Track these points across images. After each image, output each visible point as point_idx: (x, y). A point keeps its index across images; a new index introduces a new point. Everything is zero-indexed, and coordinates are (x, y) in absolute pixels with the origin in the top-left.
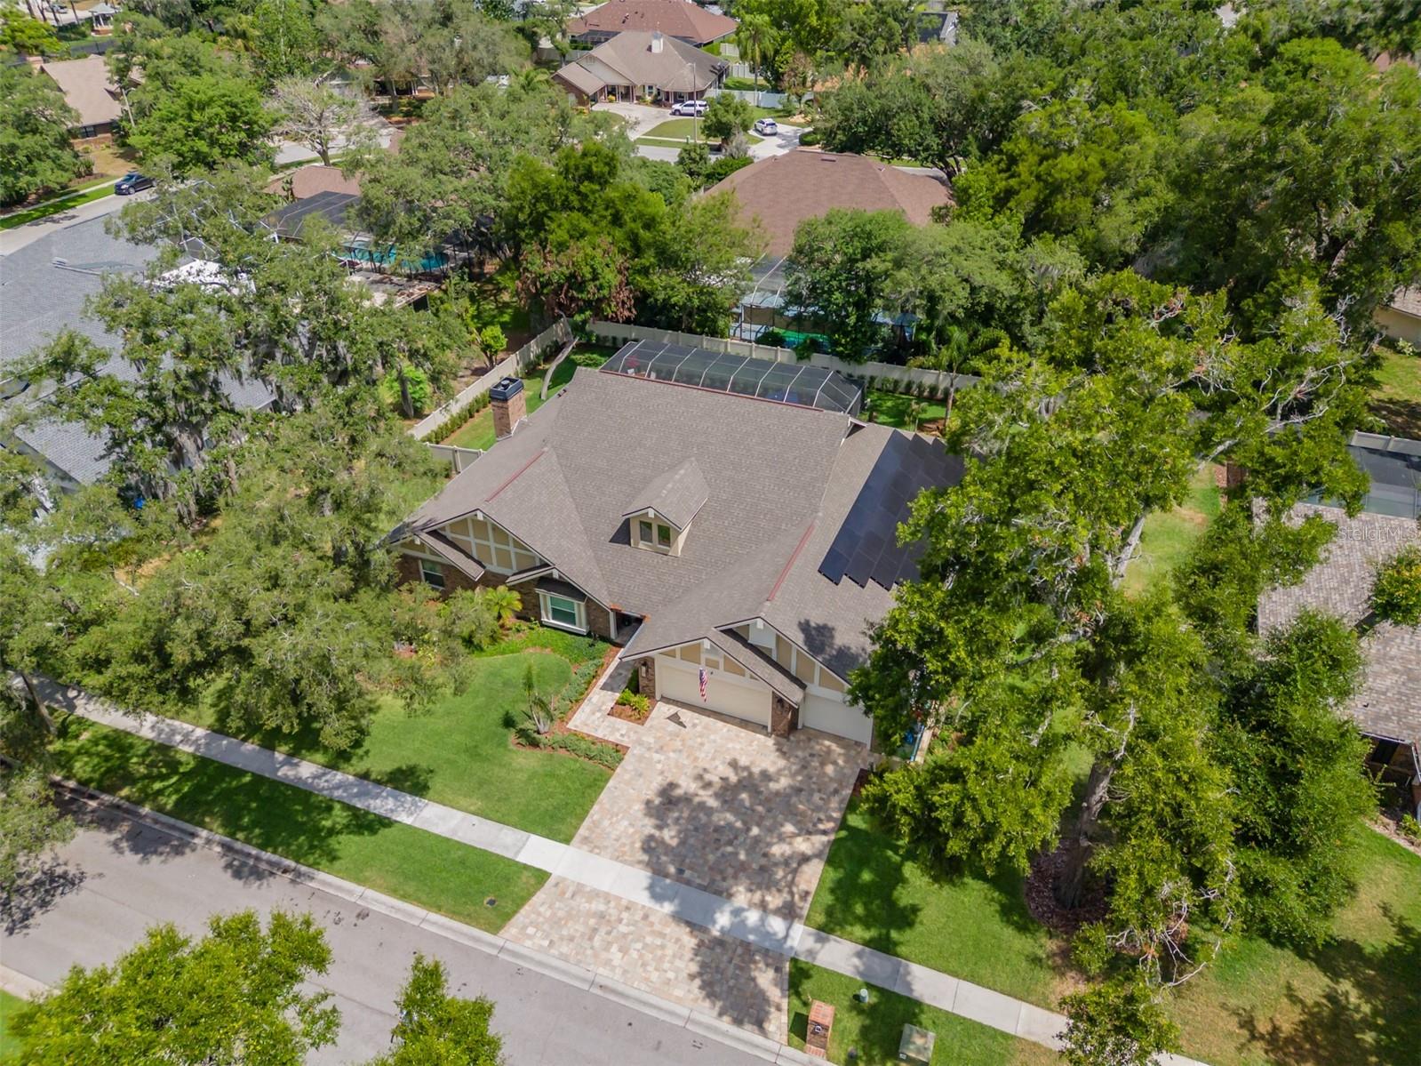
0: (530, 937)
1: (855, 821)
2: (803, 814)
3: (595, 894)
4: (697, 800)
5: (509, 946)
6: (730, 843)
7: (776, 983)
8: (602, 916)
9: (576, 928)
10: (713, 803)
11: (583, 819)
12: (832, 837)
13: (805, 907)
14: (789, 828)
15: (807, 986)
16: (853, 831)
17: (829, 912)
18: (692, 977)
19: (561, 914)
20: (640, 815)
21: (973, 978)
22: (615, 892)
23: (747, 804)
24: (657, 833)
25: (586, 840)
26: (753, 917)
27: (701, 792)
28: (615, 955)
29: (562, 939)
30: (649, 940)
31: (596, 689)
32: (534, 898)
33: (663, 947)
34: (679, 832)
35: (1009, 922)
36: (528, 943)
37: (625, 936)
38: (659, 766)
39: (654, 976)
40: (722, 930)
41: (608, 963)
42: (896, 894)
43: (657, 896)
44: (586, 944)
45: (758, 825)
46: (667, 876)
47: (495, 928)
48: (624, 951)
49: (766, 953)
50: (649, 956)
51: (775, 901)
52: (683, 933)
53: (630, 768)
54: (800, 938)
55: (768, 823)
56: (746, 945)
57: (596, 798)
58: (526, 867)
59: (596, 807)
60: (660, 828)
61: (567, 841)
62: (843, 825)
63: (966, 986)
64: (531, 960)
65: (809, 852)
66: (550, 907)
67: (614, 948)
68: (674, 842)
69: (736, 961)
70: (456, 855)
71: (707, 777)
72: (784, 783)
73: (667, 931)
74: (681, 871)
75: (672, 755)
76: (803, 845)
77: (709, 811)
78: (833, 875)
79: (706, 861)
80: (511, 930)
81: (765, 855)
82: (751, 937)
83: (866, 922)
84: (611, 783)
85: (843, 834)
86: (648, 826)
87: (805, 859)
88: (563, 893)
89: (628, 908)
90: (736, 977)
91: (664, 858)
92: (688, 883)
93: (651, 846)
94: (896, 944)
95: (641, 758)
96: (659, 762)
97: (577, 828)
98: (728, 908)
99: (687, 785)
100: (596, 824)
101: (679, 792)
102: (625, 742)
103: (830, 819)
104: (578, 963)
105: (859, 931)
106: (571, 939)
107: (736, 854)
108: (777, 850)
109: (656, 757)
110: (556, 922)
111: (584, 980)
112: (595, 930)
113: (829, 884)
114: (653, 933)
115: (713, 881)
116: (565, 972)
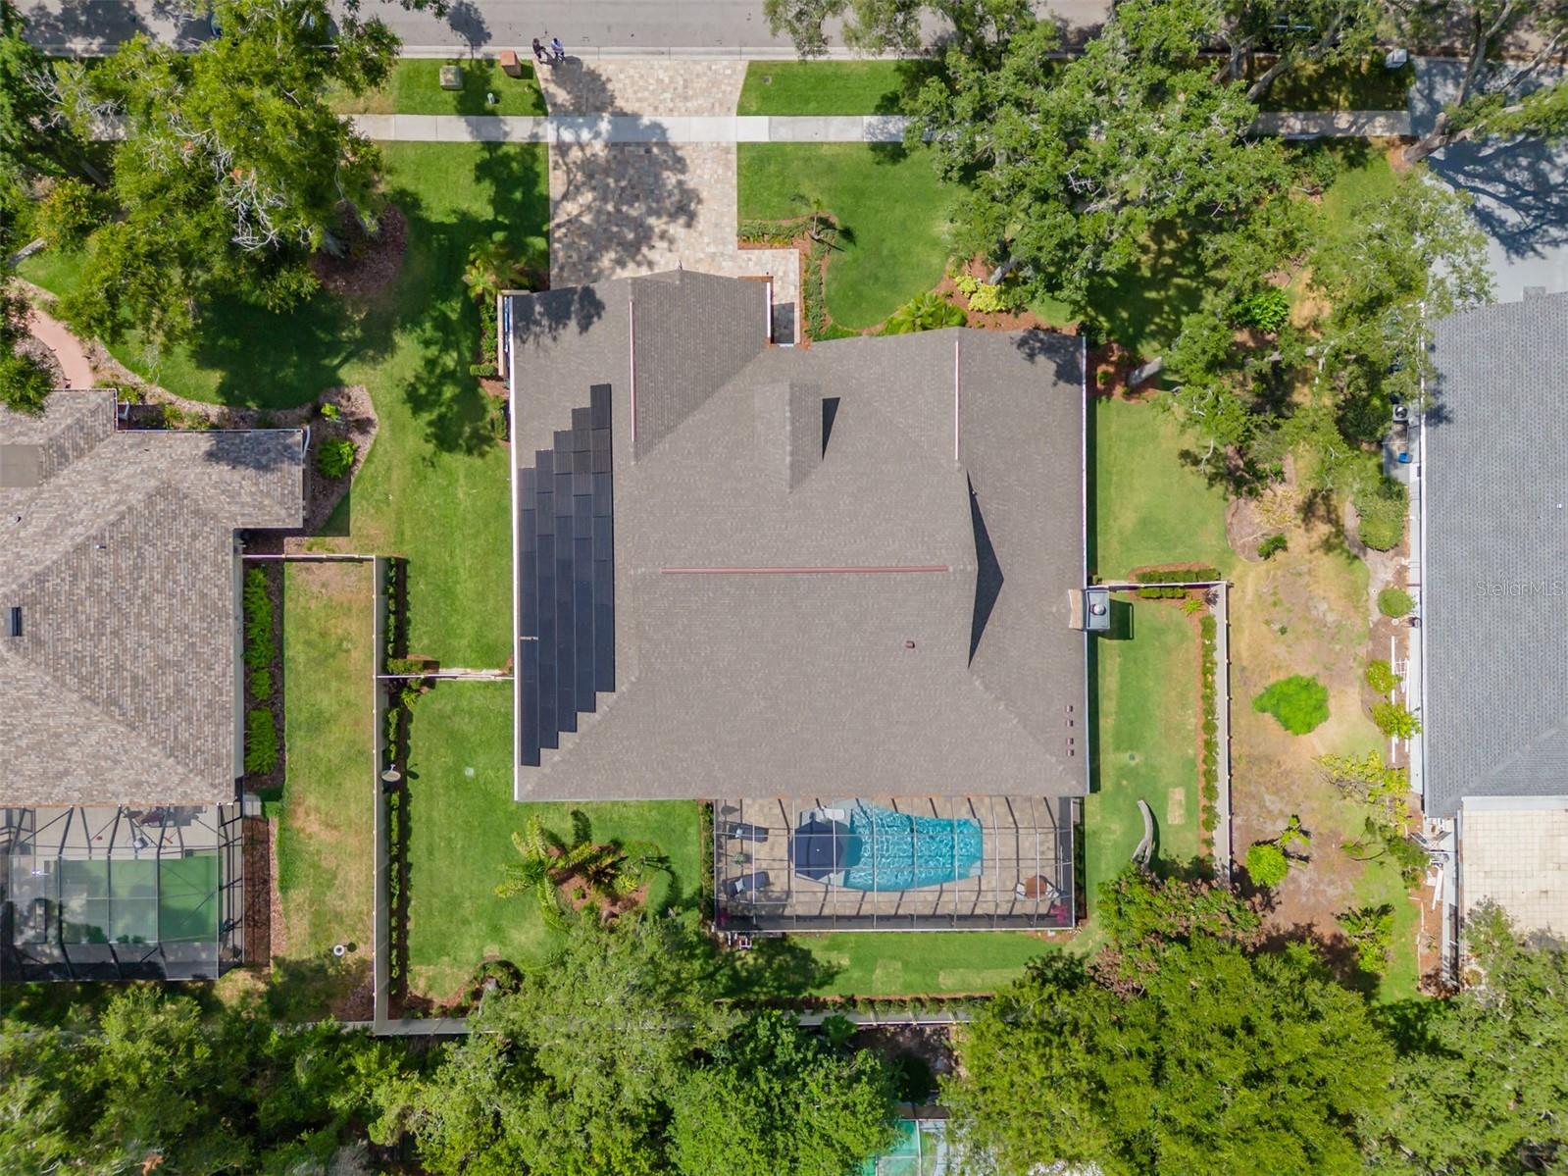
0: (727, 67)
1: (539, 243)
2: (580, 236)
3: (698, 112)
4: (665, 219)
5: (737, 57)
6: (623, 189)
7: (554, 96)
8: (686, 99)
9: (699, 84)
10: (652, 221)
11: (739, 167)
12: (552, 224)
13: (552, 156)
14: (586, 219)
15: (532, 98)
16: (539, 233)
17: (535, 157)
18: (609, 80)
19: (714, 90)
20: (700, 188)
21: (428, 144)
22: (685, 119)
23: (626, 230)
24: (681, 177)
25: (727, 151)
26: (585, 135)
27: (663, 227)
28: (662, 74)
29: (705, 74)
30: (647, 94)
31: (797, 301)
32: (739, 94)
33: (635, 93)
34: (664, 185)
35: (411, 195)
36: (725, 63)
37: (664, 91)
38: (706, 240)
39: (632, 72)
40: (602, 118)
41: (666, 69)
42: (494, 188)
43: (656, 127)
44: (686, 76)
45: (609, 213)
46: (656, 144)
47: (752, 63)
48: (660, 81)
49: (567, 114)
50: (641, 83)
51: (575, 154)
52: (628, 108)
53: (728, 230)
54: (549, 132)
55: (603, 218)
56: (582, 114)
57: (739, 191)
58: (757, 114)
59: (735, 182)
60: (680, 183)
61: (740, 146)
62: (547, 235)
63: (431, 138)
64: (717, 53)
65: (565, 203)
66: (724, 92)
67: (667, 80)
68: (666, 174)
69: (584, 101)
70: (813, 105)
71: (665, 245)
72: (607, 260)
73: (637, 105)
74: (648, 151)
75: (702, 256)
76: (570, 208)
77: (651, 212)
78: (541, 189)
79: (633, 166)
80: (742, 67)
81: (594, 189)
82: (581, 120)
83: (507, 157)
84: (735, 208)
85: (545, 228)
86: (691, 181)
87: (565, 197)
88: (721, 105)
89: (671, 110)
90: (579, 90)
91: (664, 157)
92: (638, 144)
93: (680, 164)
94: (483, 149)
95: (724, 243)
96: (708, 244)
97: (739, 159)
98: (605, 135)
99: (676, 229)
100: (727, 167)
101: (682, 220)
102: (744, 254)
103: (559, 240)
104: (685, 62)
105: (512, 150)
106: (698, 76)
107: (617, 181)
108: (587, 197)
109: (712, 249)
110: (715, 83)
111: (676, 53)
112: (685, 87)
113: (542, 180)
114: (646, 99)
115: (622, 151)
116: (691, 54)
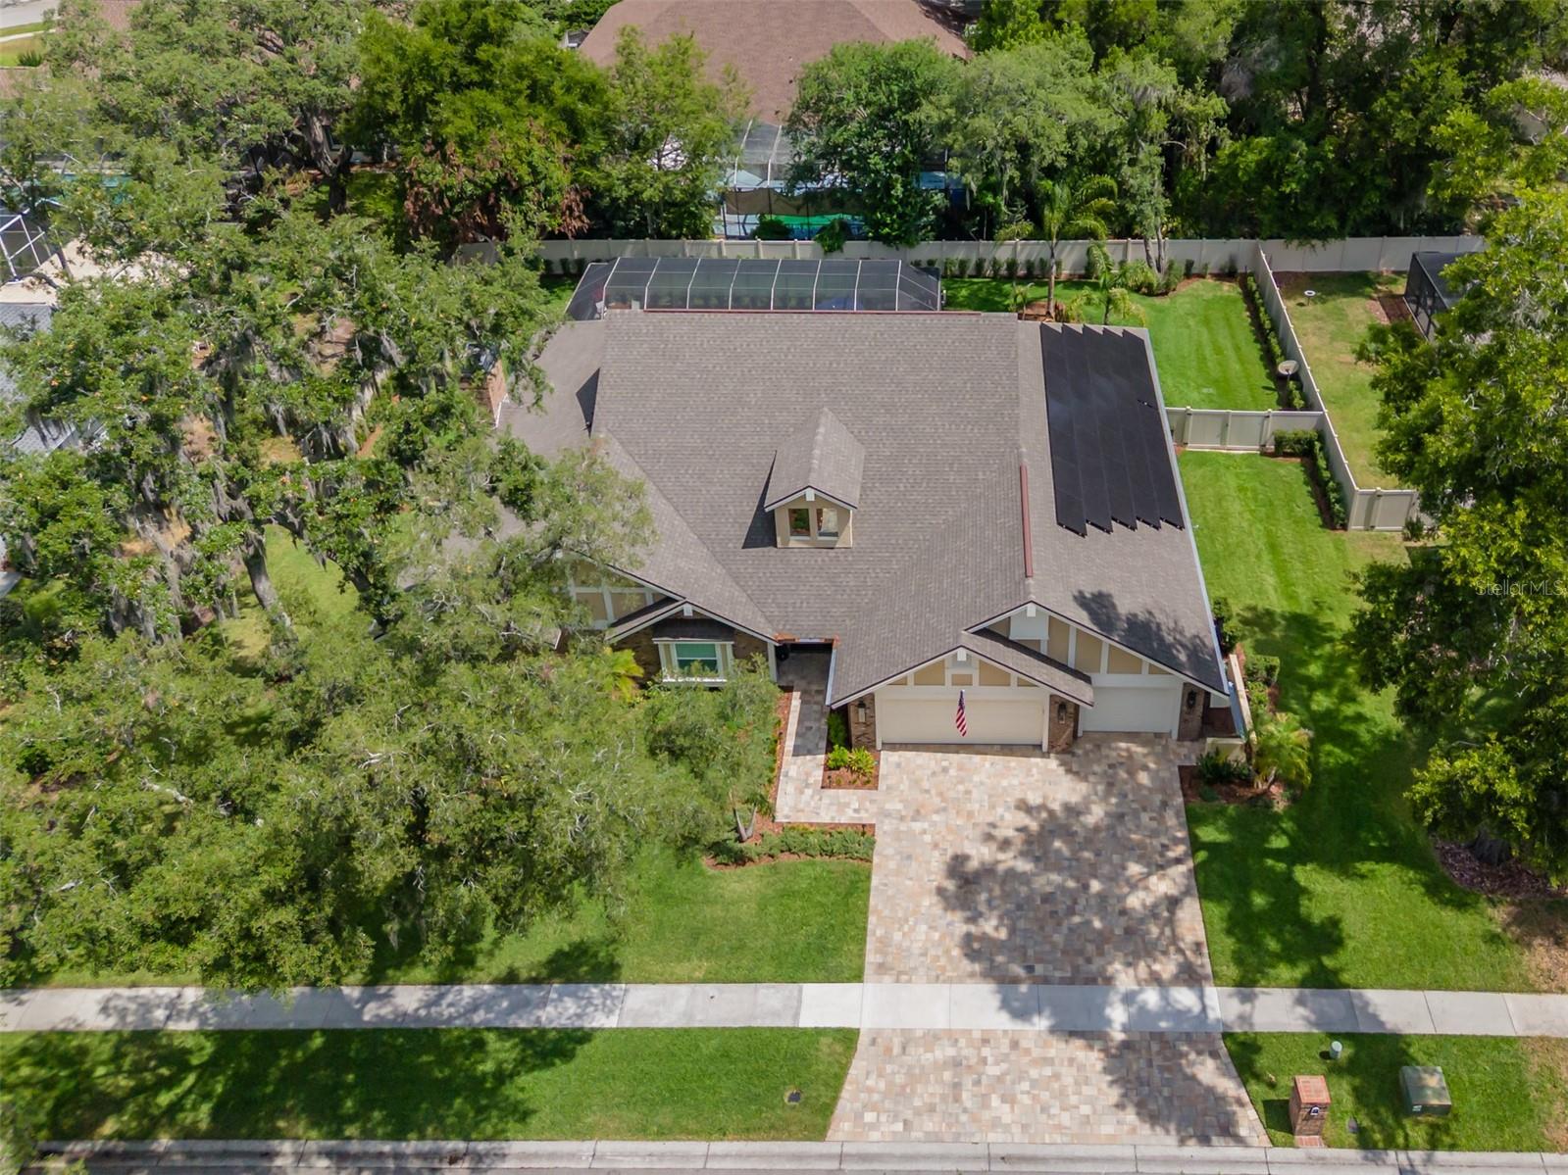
0: (873, 1126)
1: (1208, 834)
2: (1141, 845)
3: (932, 1038)
4: (1001, 868)
5: (849, 1149)
6: (1071, 911)
7: (1224, 1073)
8: (956, 1063)
9: (930, 1091)
10: (1024, 866)
11: (864, 941)
12: (1190, 864)
13: (1204, 964)
14: (1135, 869)
15: (1262, 1062)
16: (1213, 847)
17: (1239, 959)
18: (1119, 1105)
19: (899, 1079)
20: (938, 910)
21: (1438, 984)
22: (958, 1025)
23: (1066, 852)
24: (973, 929)
25: (882, 968)
26: (1151, 997)
27: (1001, 856)
28: (1005, 1113)
29: (918, 1113)
30: (1034, 1073)
31: (788, 758)
32: (852, 1071)
33: (1057, 1076)
34: (1001, 918)
35: (1443, 902)
36: (875, 1136)
37: (1000, 1079)
38: (927, 838)
39: (1065, 1118)
40: (1125, 1029)
41: (996, 1123)
42: (1303, 910)
43: (1021, 1014)
44: (954, 1108)
45: (1095, 877)
46: (1015, 981)
47: (819, 1133)
48: (1009, 1099)
49: (1189, 1038)
50: (1045, 1096)
51: (1167, 968)
52: (1077, 1049)
53: (890, 851)
54: (1220, 1004)
55: (1106, 869)
56: (1159, 1036)
57: (866, 906)
58: (819, 1032)
59: (872, 919)
60: (972, 920)
61: (857, 977)
62: (1195, 844)
63: (1436, 996)
64: (891, 1157)
65: (1174, 891)
66: (880, 1075)
67: (995, 1101)
68: (1003, 934)
69: (1157, 1061)
70: (709, 1048)
71: (999, 833)
72: (1096, 814)
73: (1052, 1053)
74: (1030, 969)
75: (935, 817)
76: (1162, 886)
77: (1024, 878)
78: (1218, 911)
79: (1054, 945)
80: (841, 1127)
81: (1123, 912)
82: (1163, 1025)
83: (1289, 956)
84: (875, 881)
85: (1202, 855)
86: (958, 925)
87: (1173, 903)
88: (888, 1050)
89: (985, 1041)
90: (1168, 1083)
91: (1000, 959)
92: (1046, 980)
93: (975, 949)
94: (1336, 972)
95: (897, 835)
96: (924, 832)
97: (861, 955)
98: (1115, 998)
99: (980, 854)
100: (884, 943)
101: (973, 865)
102: (865, 818)
103: (1177, 841)
104: (957, 1138)
105: (1284, 972)
106: (932, 1109)
107: (1088, 923)
108: (1135, 901)
109: (917, 826)
110: (901, 1094)
111: (976, 1158)
112: (957, 1086)
113: (1220, 925)
114: (1035, 1062)
115: (1076, 969)
116: (943, 1158)
